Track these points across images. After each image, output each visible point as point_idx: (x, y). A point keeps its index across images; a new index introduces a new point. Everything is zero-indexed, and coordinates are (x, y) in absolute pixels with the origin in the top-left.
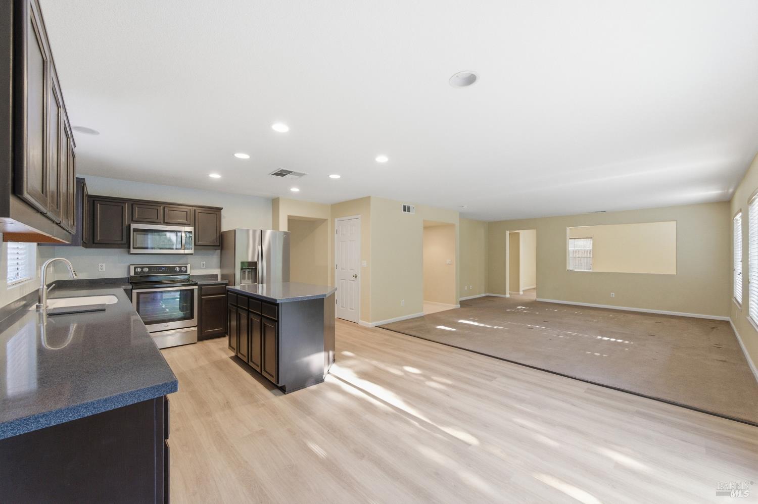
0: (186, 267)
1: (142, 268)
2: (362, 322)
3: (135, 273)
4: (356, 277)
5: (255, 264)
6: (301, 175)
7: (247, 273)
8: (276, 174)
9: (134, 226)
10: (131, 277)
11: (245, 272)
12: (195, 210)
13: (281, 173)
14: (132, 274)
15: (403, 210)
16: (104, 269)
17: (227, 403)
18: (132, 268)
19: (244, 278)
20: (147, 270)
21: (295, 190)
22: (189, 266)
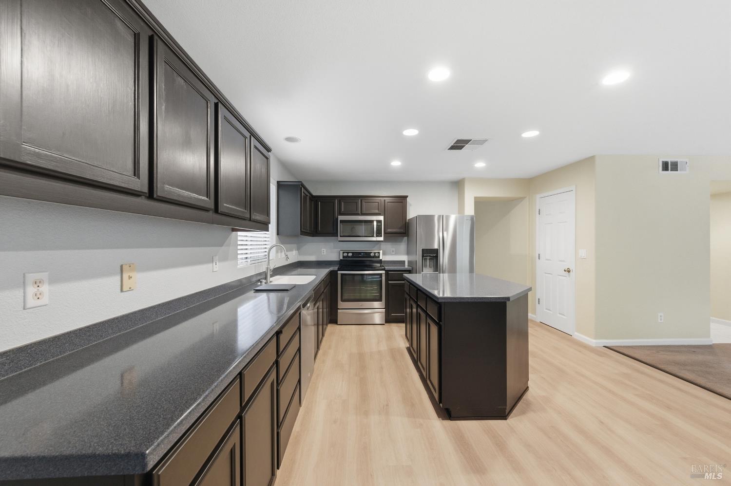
0: (379, 253)
1: (348, 253)
2: (578, 336)
3: (344, 257)
4: (569, 272)
5: (436, 251)
6: (482, 142)
7: (428, 261)
8: (452, 148)
9: (341, 218)
10: (341, 260)
11: (426, 259)
12: (385, 200)
13: (458, 145)
14: (341, 258)
15: (661, 168)
16: (325, 254)
17: (387, 405)
18: (341, 252)
19: (426, 266)
20: (350, 255)
21: (480, 165)
22: (381, 252)
